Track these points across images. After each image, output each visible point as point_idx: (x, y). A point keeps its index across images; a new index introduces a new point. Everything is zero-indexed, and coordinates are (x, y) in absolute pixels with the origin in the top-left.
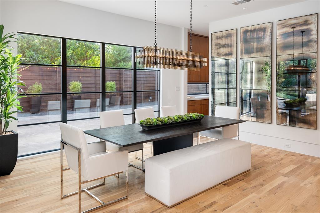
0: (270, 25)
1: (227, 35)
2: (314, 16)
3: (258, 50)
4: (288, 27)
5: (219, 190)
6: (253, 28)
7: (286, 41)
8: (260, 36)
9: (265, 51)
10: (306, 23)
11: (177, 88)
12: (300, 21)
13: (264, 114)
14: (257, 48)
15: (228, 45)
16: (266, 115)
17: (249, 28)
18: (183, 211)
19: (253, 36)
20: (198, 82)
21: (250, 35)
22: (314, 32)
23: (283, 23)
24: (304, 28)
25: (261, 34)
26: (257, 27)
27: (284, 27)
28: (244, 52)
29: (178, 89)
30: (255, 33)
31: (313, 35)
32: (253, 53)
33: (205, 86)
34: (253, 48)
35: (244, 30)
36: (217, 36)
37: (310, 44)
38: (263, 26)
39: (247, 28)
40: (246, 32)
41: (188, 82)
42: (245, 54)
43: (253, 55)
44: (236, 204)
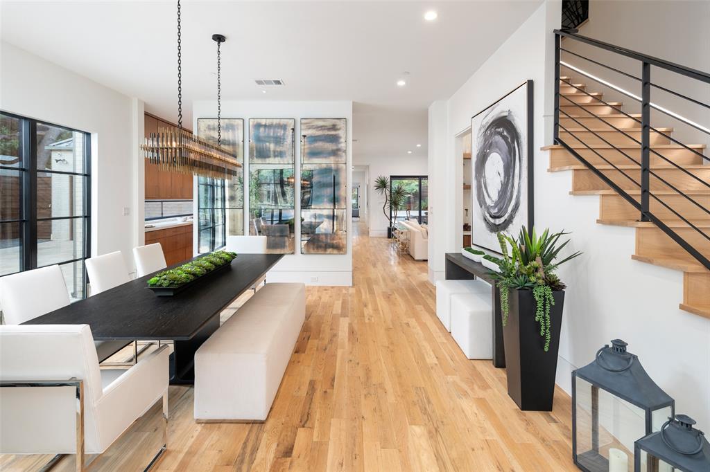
0: (291, 122)
1: (227, 125)
2: (342, 121)
3: (276, 154)
4: (314, 128)
5: (299, 362)
6: (268, 122)
7: (312, 146)
8: (279, 134)
9: (286, 157)
10: (334, 127)
11: (125, 209)
12: (328, 123)
13: (285, 242)
14: (274, 152)
15: (229, 141)
16: (287, 244)
17: (263, 122)
18: (288, 416)
19: (268, 134)
20: (155, 198)
21: (265, 131)
22: (342, 140)
23: (308, 122)
24: (333, 133)
25: (280, 133)
26: (275, 122)
27: (310, 128)
28: (255, 154)
29: (128, 212)
30: (272, 131)
31: (341, 143)
32: (269, 157)
33: (160, 206)
34: (269, 151)
35: (255, 123)
36: (209, 126)
37: (339, 153)
38: (283, 122)
39: (259, 121)
40: (258, 126)
41: (146, 198)
42: (257, 158)
43: (268, 161)
44: (337, 371)
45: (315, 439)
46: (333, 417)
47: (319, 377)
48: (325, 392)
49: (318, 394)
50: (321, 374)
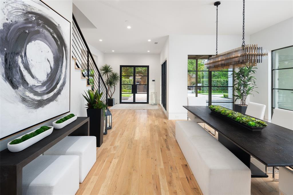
44: (161, 154)
45: (162, 137)
46: (158, 141)
47: (167, 152)
48: (163, 147)
49: (165, 146)
50: (167, 153)
